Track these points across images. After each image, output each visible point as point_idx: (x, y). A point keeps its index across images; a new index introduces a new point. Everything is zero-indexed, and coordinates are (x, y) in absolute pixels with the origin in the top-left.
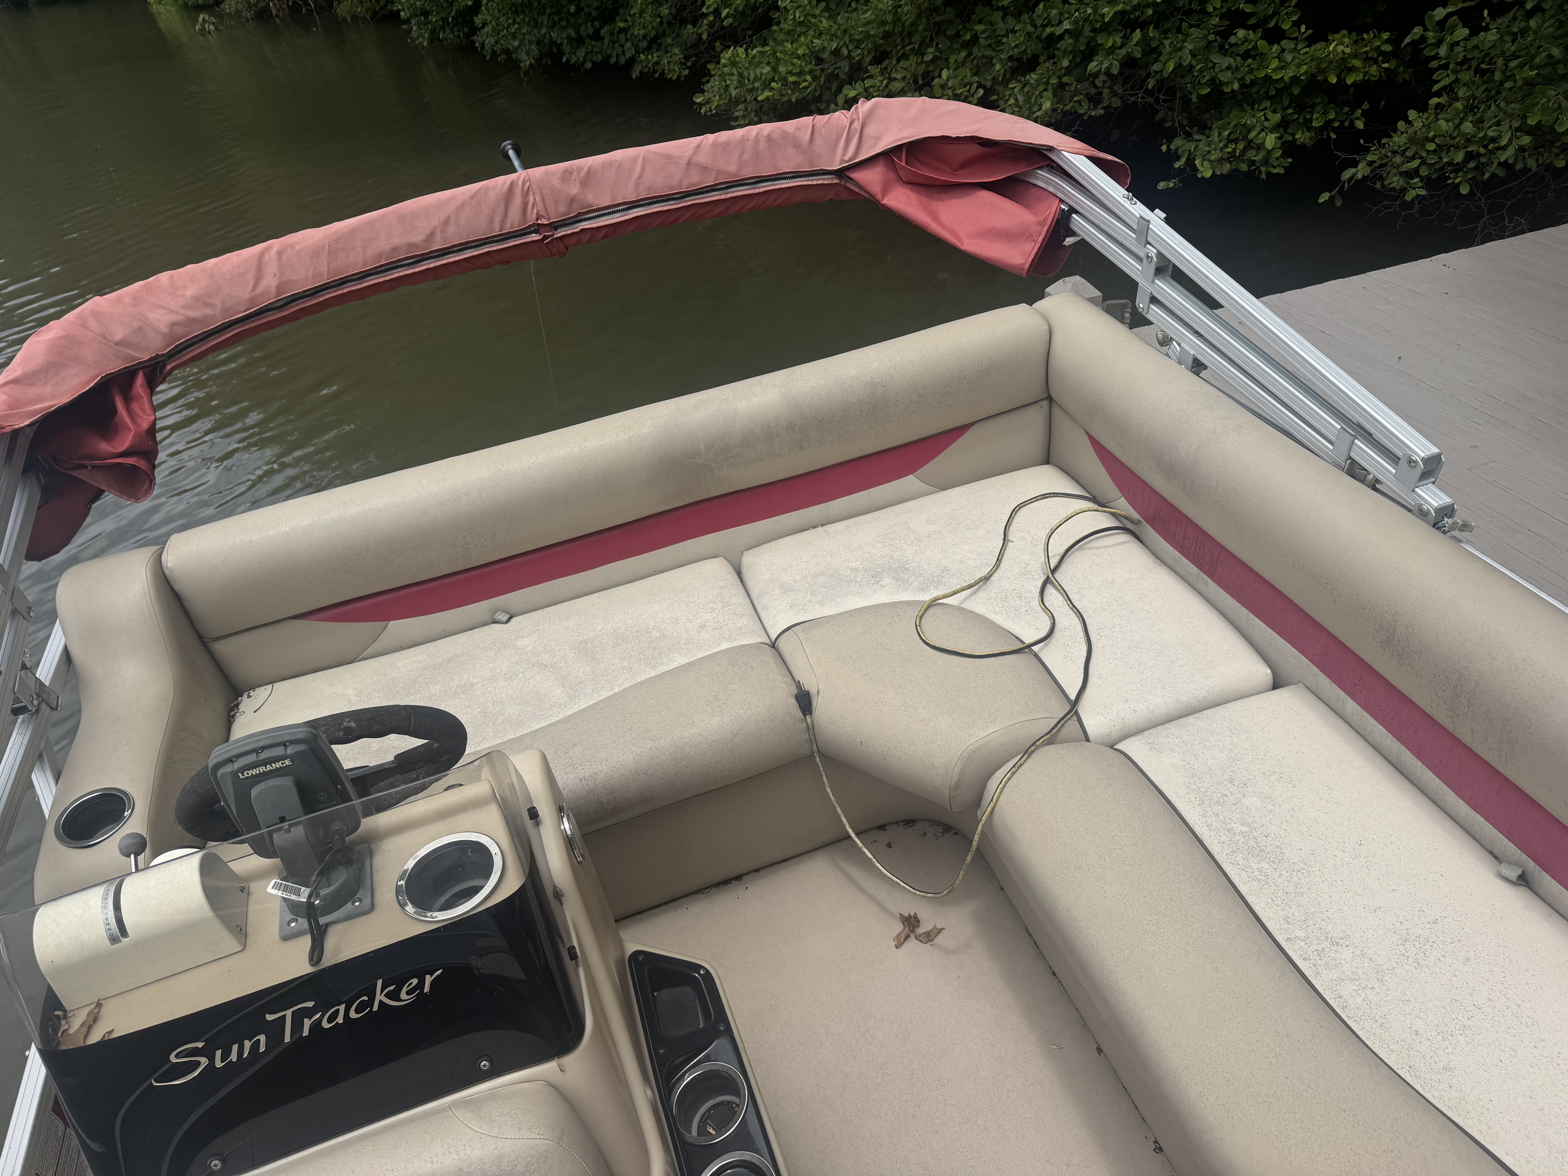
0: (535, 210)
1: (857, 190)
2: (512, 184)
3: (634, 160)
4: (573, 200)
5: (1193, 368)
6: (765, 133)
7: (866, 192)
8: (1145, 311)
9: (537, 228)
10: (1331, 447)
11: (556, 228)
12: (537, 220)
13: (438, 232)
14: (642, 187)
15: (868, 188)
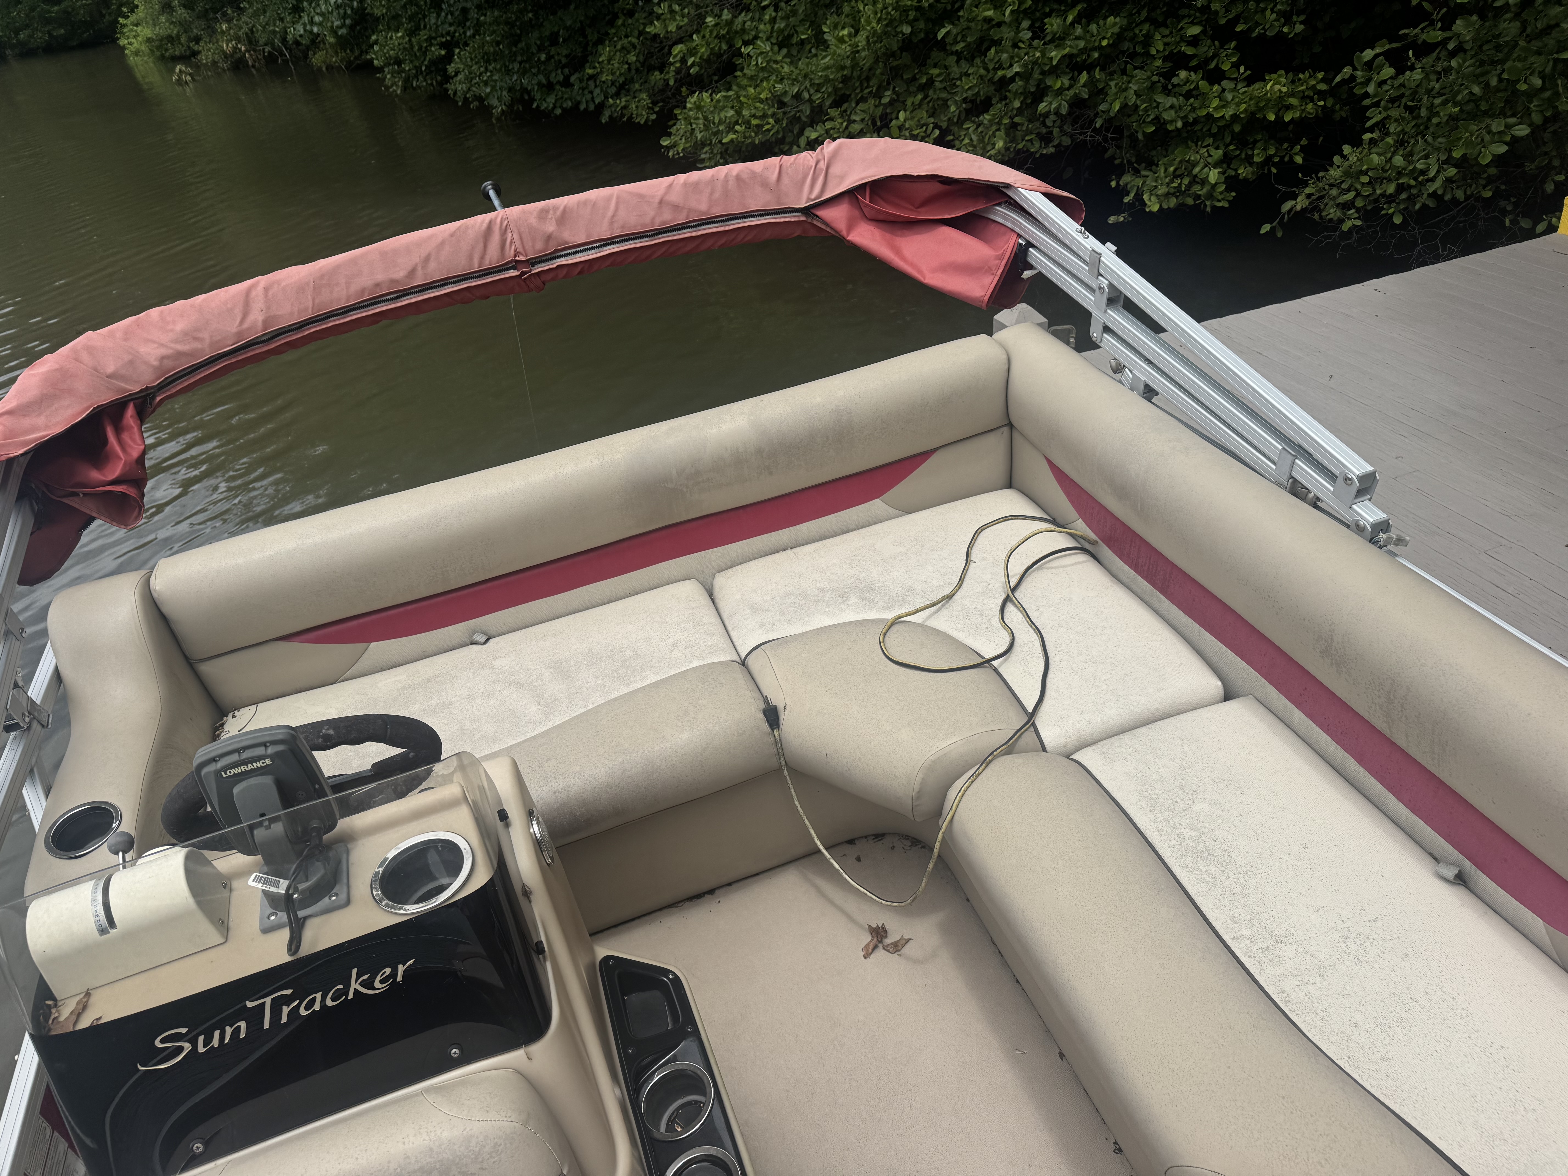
0: (513, 247)
1: (823, 227)
2: (490, 222)
3: (608, 199)
4: (549, 238)
5: (1144, 393)
6: (734, 173)
7: (832, 228)
8: (1099, 341)
9: (515, 264)
10: (1274, 467)
11: (533, 265)
12: (515, 256)
13: (420, 269)
14: (616, 225)
15: (834, 225)
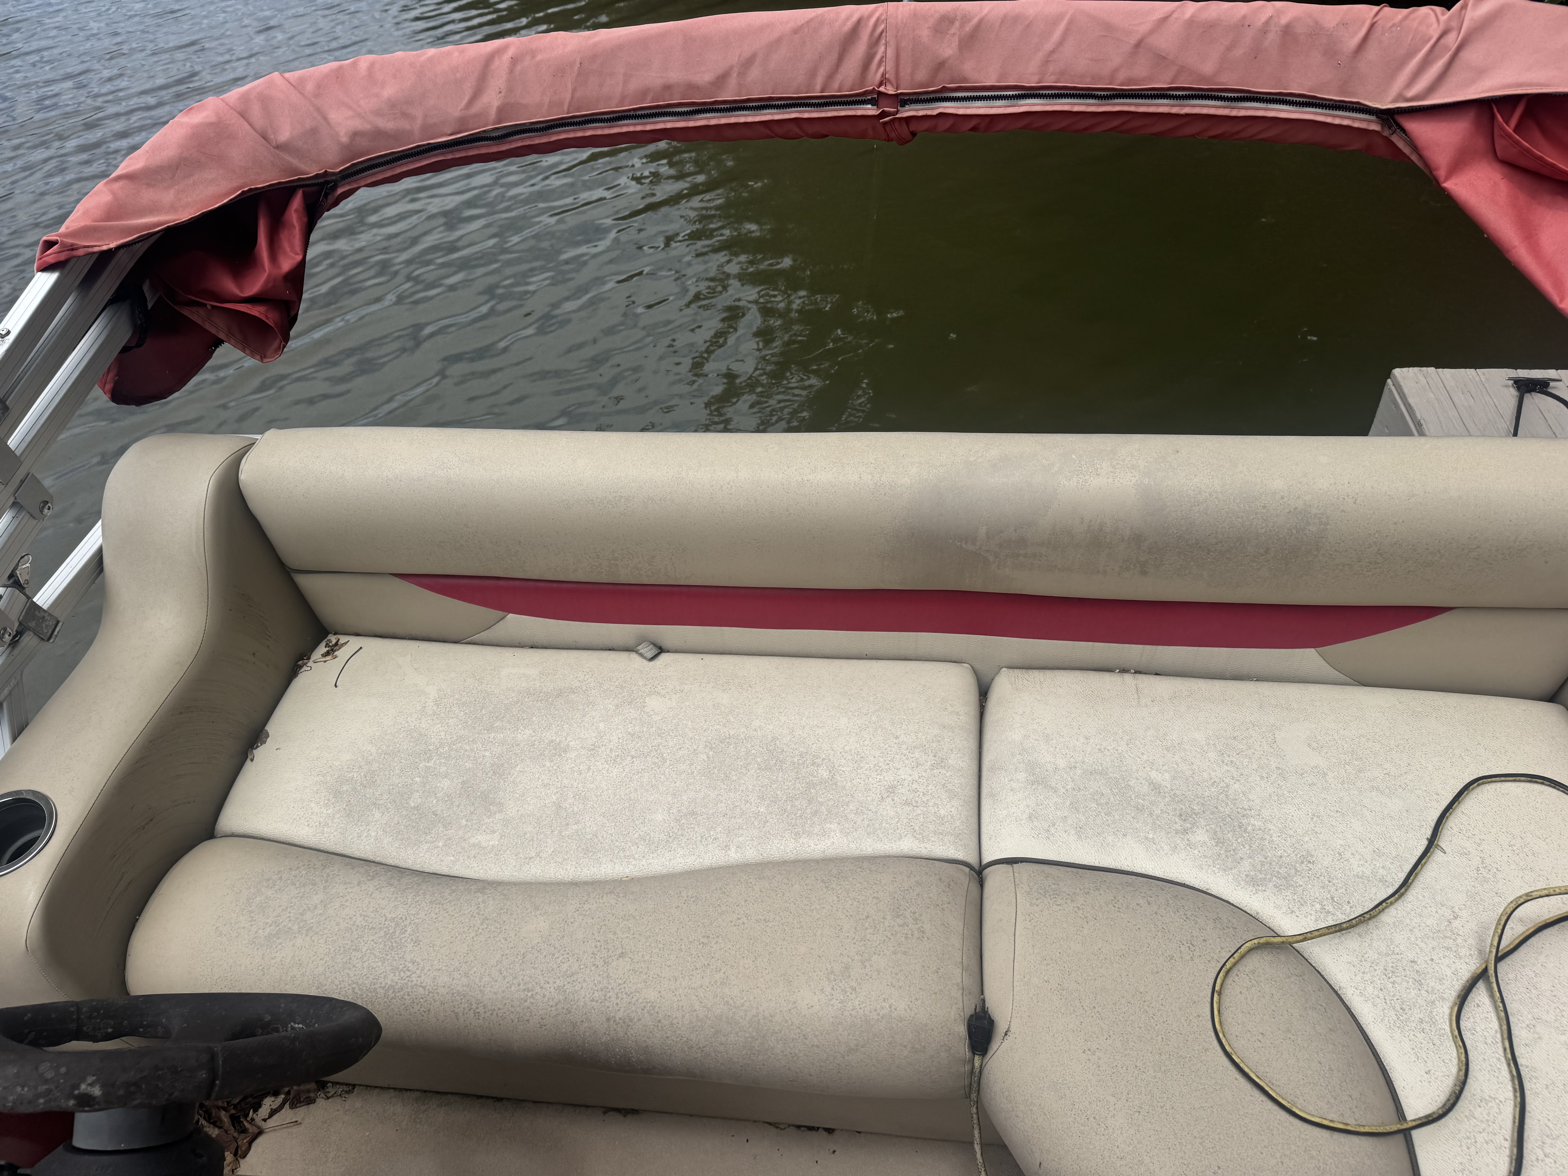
0: (882, 70)
1: (1406, 150)
2: (859, 22)
3: (1055, 21)
4: (941, 65)
6: (1284, 21)
7: (1421, 157)
9: (876, 98)
11: (904, 103)
12: (880, 84)
13: (734, 75)
14: (1051, 68)
15: (1427, 153)
